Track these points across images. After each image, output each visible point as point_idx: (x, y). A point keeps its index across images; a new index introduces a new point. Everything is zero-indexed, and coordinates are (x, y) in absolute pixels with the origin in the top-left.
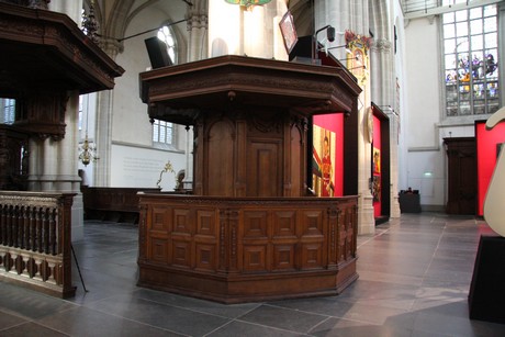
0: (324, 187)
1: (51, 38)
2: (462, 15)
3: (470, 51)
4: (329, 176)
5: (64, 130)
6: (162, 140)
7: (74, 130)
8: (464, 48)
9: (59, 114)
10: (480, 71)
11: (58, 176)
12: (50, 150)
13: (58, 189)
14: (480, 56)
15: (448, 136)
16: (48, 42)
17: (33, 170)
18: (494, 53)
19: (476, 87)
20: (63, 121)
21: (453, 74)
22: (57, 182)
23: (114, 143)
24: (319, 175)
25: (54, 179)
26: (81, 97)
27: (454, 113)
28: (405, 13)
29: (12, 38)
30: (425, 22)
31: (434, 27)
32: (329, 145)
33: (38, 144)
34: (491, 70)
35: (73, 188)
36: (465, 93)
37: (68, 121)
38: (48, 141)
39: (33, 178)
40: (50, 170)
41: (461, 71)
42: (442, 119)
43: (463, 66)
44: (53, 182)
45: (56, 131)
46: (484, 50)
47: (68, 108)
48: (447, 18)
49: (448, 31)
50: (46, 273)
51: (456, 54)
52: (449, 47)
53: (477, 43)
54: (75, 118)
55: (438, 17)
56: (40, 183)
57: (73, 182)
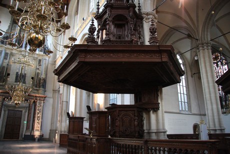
1: (165, 58)
5: (159, 106)
6: (184, 109)
9: (156, 98)
11: (157, 129)
12: (153, 116)
16: (164, 60)
17: (145, 128)
20: (158, 101)
22: (157, 133)
25: (155, 131)
26: (163, 89)
29: (153, 61)
35: (164, 136)
38: (152, 112)
39: (146, 131)
40: (154, 127)
44: (155, 133)
45: (156, 107)
56: (149, 133)
57: (164, 132)
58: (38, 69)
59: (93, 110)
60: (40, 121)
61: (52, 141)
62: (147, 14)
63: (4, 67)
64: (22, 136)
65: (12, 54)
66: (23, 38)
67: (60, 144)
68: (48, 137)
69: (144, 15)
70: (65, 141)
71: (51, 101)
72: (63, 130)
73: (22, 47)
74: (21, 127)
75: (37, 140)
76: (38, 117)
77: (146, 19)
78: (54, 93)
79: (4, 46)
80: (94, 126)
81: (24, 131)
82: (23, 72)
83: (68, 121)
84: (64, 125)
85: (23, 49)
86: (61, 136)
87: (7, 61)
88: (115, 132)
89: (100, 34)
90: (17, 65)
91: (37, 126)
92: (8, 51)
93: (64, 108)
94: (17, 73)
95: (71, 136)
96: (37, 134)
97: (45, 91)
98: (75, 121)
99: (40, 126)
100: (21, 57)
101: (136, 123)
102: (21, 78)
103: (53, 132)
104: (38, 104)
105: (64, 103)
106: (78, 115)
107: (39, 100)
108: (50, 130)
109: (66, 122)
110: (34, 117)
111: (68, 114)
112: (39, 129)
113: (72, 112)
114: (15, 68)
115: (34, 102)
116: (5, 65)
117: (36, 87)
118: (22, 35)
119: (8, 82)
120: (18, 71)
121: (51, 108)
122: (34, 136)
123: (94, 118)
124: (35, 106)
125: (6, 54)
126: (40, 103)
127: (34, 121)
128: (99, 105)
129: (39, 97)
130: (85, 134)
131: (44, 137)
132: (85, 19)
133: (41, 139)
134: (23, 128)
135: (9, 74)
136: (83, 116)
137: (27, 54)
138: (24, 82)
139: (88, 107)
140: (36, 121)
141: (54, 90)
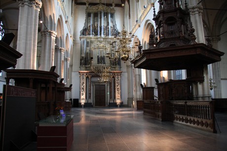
1: (199, 52)
5: (204, 79)
7: (207, 78)
11: (203, 95)
12: (200, 86)
13: (204, 99)
16: (198, 53)
17: (194, 94)
20: (203, 75)
22: (203, 97)
23: (222, 79)
25: (202, 96)
33: (195, 84)
35: (209, 99)
37: (205, 75)
38: (198, 83)
39: (195, 96)
40: (200, 93)
47: (204, 70)
50: (207, 125)
54: (207, 74)
56: (197, 98)
57: (209, 97)
58: (113, 50)
59: (160, 82)
60: (119, 92)
61: (131, 107)
62: (193, 8)
63: (87, 53)
64: (107, 104)
65: (92, 42)
66: (97, 27)
67: (137, 108)
68: (126, 104)
69: (190, 10)
70: (141, 106)
71: (126, 75)
72: (138, 97)
73: (97, 35)
74: (106, 97)
75: (119, 106)
76: (118, 89)
77: (193, 12)
78: (127, 68)
79: (85, 36)
80: (161, 93)
81: (108, 100)
82: (102, 55)
83: (142, 90)
84: (138, 94)
85: (99, 36)
86: (138, 102)
87: (89, 48)
88: (172, 98)
89: (158, 32)
90: (97, 50)
91: (118, 95)
92: (88, 40)
93: (138, 80)
94: (98, 56)
95: (146, 101)
96: (118, 102)
97: (121, 68)
98: (147, 90)
99: (120, 95)
100: (98, 43)
101: (186, 91)
102: (101, 60)
103: (130, 100)
104: (116, 79)
105: (137, 76)
106: (149, 86)
107: (117, 75)
108: (128, 98)
109: (140, 91)
110: (115, 89)
111: (141, 85)
112: (120, 98)
113: (144, 83)
114: (96, 53)
115: (113, 77)
116: (88, 51)
117: (113, 65)
118: (96, 25)
119: (92, 64)
120: (98, 55)
121: (126, 80)
122: (116, 103)
123: (161, 88)
124: (114, 80)
125: (87, 43)
126: (118, 78)
127: (115, 92)
128: (164, 78)
129: (117, 73)
130: (156, 100)
131: (124, 104)
132: (145, 6)
133: (122, 105)
134: (107, 98)
135: (92, 58)
136: (153, 86)
137: (102, 40)
138: (104, 63)
139: (157, 80)
140: (117, 92)
141: (127, 66)
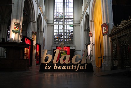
0: (26, 58)
2: (57, 26)
3: (58, 32)
4: (27, 56)
8: (57, 32)
10: (60, 36)
14: (60, 34)
15: (54, 48)
18: (62, 33)
19: (59, 39)
21: (55, 36)
24: (25, 56)
27: (55, 44)
28: (47, 24)
30: (51, 26)
31: (52, 27)
32: (27, 51)
34: (62, 36)
36: (57, 40)
41: (57, 36)
42: (53, 45)
43: (57, 35)
46: (61, 33)
48: (55, 26)
49: (55, 28)
51: (56, 33)
52: (55, 31)
53: (60, 31)
55: (53, 25)
